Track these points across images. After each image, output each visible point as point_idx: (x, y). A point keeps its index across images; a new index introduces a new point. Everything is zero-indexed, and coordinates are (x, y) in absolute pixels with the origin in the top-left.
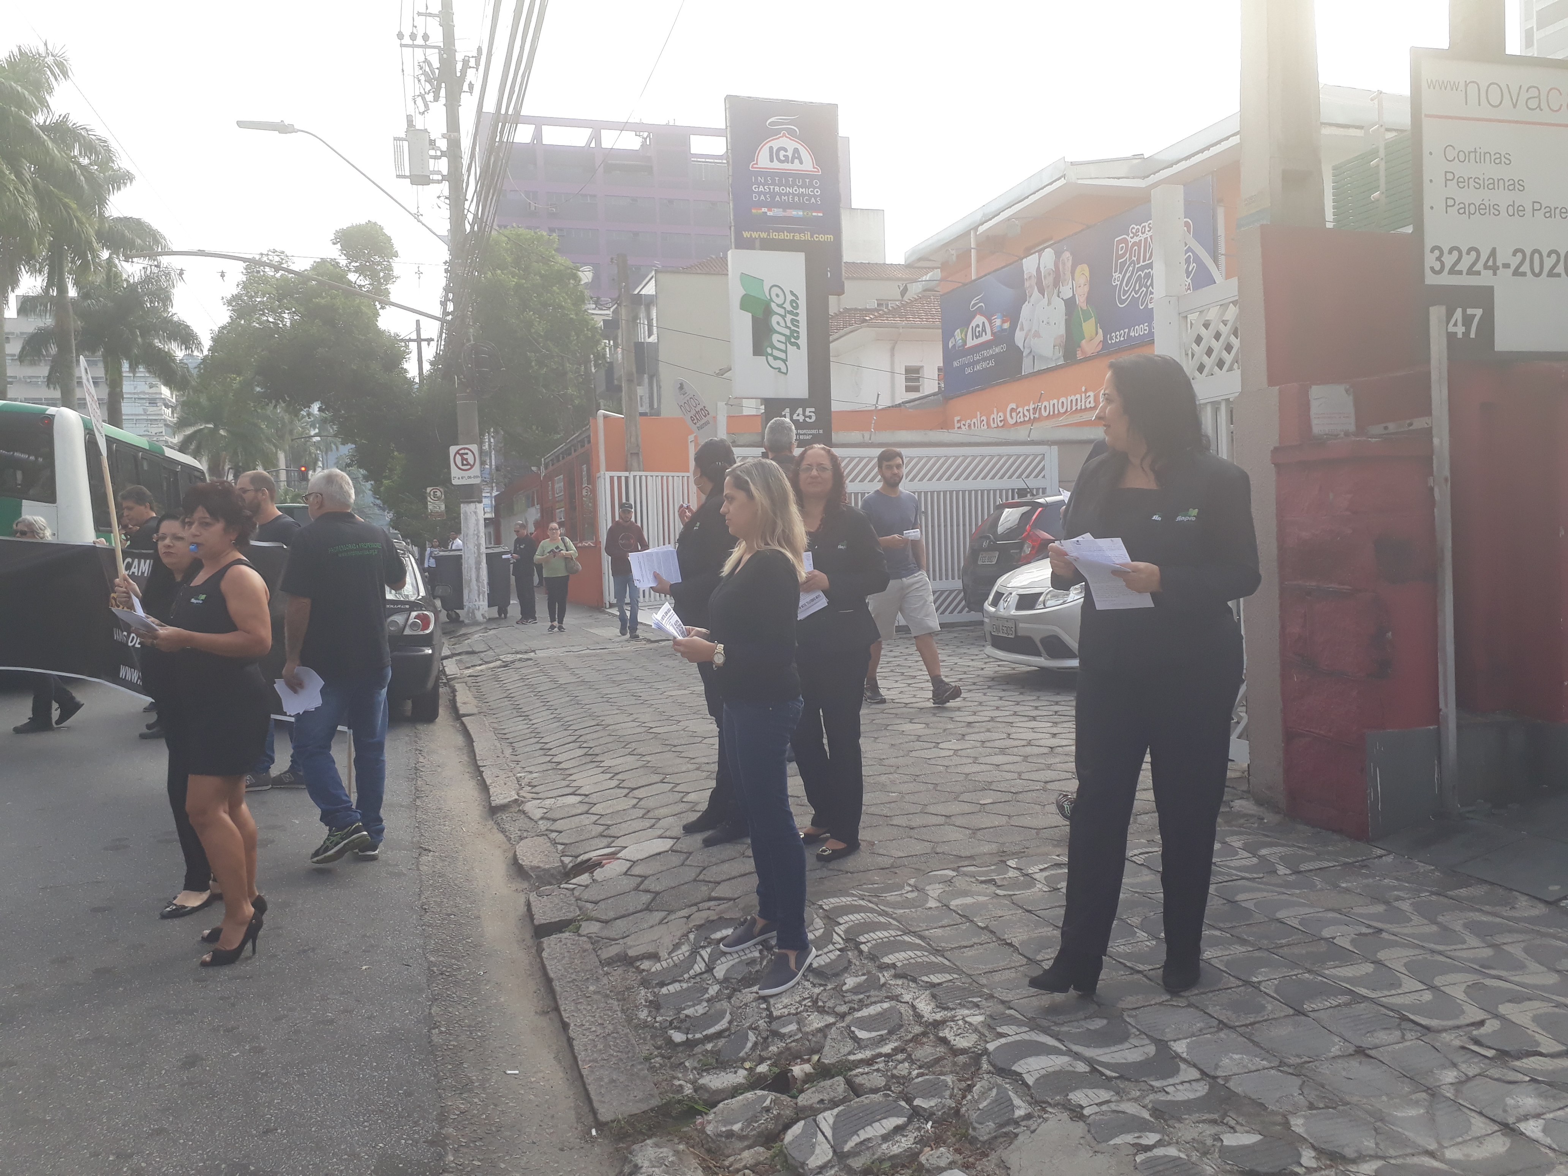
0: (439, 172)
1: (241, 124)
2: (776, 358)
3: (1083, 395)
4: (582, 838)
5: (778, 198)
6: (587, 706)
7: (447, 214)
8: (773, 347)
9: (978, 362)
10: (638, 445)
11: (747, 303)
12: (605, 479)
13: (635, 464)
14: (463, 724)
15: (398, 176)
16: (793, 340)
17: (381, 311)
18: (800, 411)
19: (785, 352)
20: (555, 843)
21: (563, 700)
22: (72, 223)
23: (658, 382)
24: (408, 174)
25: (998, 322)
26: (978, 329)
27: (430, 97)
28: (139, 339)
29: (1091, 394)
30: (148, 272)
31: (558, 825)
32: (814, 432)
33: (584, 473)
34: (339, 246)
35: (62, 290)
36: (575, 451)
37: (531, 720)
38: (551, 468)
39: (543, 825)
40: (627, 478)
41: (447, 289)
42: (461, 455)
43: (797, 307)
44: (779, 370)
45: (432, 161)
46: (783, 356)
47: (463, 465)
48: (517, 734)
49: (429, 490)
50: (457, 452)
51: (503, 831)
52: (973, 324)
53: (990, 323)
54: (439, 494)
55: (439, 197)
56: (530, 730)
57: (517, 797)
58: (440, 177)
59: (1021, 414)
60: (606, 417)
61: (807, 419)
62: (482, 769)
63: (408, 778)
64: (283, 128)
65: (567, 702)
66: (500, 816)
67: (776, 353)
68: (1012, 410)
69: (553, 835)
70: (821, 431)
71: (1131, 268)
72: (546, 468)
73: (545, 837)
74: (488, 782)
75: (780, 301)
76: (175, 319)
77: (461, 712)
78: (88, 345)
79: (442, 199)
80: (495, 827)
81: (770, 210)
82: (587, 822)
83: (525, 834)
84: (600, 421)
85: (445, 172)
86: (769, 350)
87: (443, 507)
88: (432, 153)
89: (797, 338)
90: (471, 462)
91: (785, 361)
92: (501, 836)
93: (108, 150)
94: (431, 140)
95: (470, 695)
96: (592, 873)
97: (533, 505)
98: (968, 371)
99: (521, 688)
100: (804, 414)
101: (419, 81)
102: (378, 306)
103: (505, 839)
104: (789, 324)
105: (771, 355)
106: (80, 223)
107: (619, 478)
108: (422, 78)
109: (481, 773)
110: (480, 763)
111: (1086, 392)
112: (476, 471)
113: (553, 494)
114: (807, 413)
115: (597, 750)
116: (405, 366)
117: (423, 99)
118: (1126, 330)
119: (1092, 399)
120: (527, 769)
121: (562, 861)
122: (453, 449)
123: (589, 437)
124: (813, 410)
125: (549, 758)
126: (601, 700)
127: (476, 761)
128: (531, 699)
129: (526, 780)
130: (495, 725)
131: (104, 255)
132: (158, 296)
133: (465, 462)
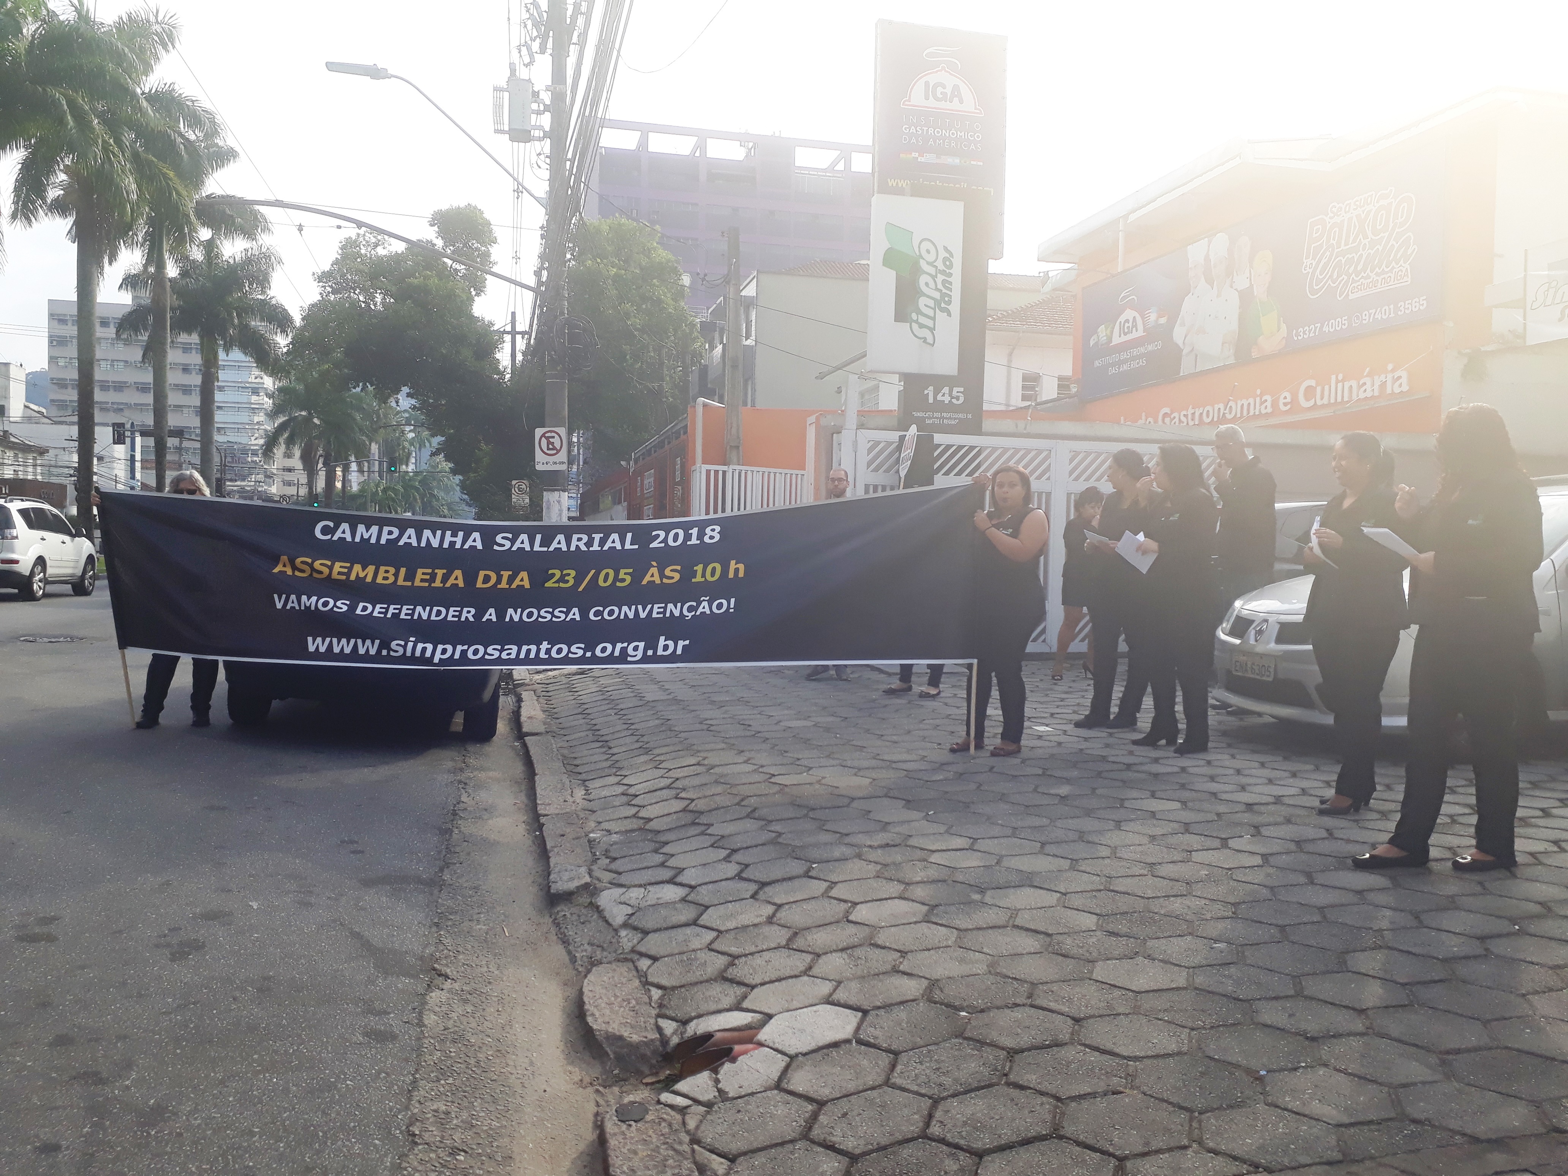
0: (541, 128)
1: (332, 67)
2: (922, 326)
3: (1258, 399)
4: (690, 978)
5: (931, 142)
6: (682, 735)
7: (546, 175)
8: (919, 312)
9: (1125, 361)
10: (738, 437)
11: (890, 259)
12: (700, 473)
13: (735, 460)
14: (525, 746)
15: (497, 131)
16: (943, 305)
17: (476, 298)
18: (946, 390)
19: (934, 319)
20: (646, 984)
21: (651, 724)
22: (170, 194)
23: (754, 384)
24: (506, 128)
25: (1153, 317)
26: (1127, 325)
27: (536, 46)
28: (236, 321)
29: (1268, 397)
30: (249, 254)
31: (653, 943)
32: (960, 416)
33: (678, 467)
34: (436, 228)
35: (161, 266)
36: (669, 443)
37: (610, 748)
38: (641, 463)
39: (627, 939)
40: (724, 472)
41: (542, 257)
42: (547, 438)
43: (951, 266)
44: (925, 340)
45: (534, 116)
46: (930, 323)
47: (548, 449)
48: (593, 767)
49: (514, 482)
50: (543, 435)
51: (565, 941)
52: (1122, 319)
53: (1143, 317)
54: (524, 486)
55: (540, 154)
56: (610, 763)
57: (587, 879)
58: (541, 134)
59: (1177, 420)
60: (705, 405)
61: (954, 401)
62: (543, 820)
63: (440, 829)
64: (375, 73)
65: (656, 726)
66: (564, 910)
67: (922, 320)
68: (1166, 415)
69: (644, 963)
70: (970, 416)
71: (1328, 253)
72: (636, 461)
73: (630, 965)
74: (549, 845)
75: (931, 258)
76: (274, 302)
77: (524, 730)
78: (184, 324)
79: (542, 157)
80: (553, 930)
81: (921, 155)
82: (696, 944)
83: (599, 954)
84: (700, 410)
85: (547, 129)
86: (914, 316)
87: (527, 501)
88: (534, 106)
89: (949, 303)
90: (557, 445)
91: (932, 330)
92: (559, 951)
94: (533, 92)
95: (538, 707)
96: (715, 1071)
97: (620, 503)
98: (1112, 371)
99: (599, 703)
100: (950, 395)
101: (525, 26)
102: (474, 293)
103: (567, 959)
104: (940, 286)
105: (917, 322)
106: (178, 194)
107: (716, 472)
108: (529, 24)
109: (541, 827)
110: (541, 810)
111: (1261, 396)
112: (563, 456)
113: (642, 490)
114: (954, 393)
115: (701, 805)
116: (498, 356)
117: (529, 49)
118: (1319, 325)
119: (1269, 404)
120: (605, 826)
121: (659, 1029)
122: (539, 432)
123: (686, 426)
124: (962, 389)
125: (633, 810)
126: (698, 726)
127: (535, 805)
128: (611, 718)
129: (603, 846)
130: (565, 752)
131: (205, 234)
132: (257, 278)
133: (551, 447)
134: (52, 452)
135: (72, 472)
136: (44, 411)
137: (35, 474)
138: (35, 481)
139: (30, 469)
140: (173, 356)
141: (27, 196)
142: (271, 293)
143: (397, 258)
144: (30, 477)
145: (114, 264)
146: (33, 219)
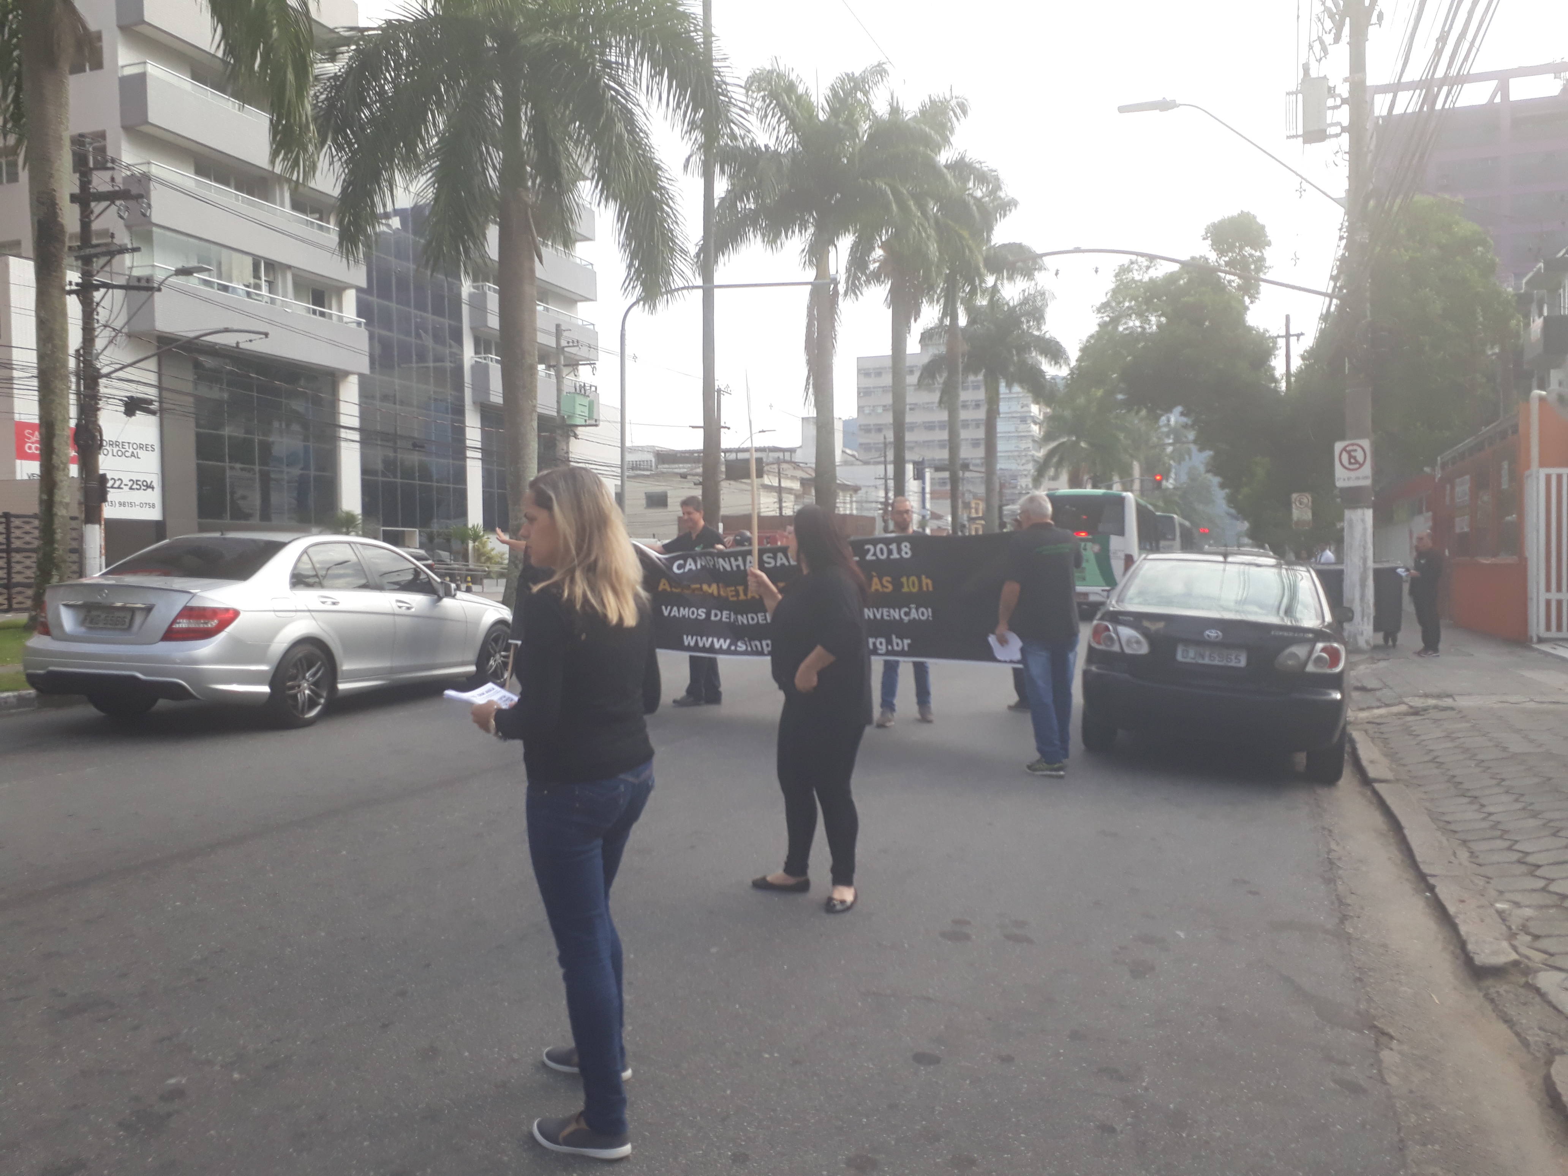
0: (1338, 124)
1: (1122, 109)
7: (1346, 171)
12: (1537, 478)
14: (1375, 793)
15: (1289, 137)
17: (1251, 306)
22: (964, 252)
24: (1300, 132)
28: (1015, 357)
30: (1026, 294)
33: (1505, 472)
34: (1209, 242)
35: (954, 318)
36: (1492, 444)
37: (1483, 806)
38: (1450, 468)
42: (1349, 452)
45: (1329, 113)
47: (1350, 463)
48: (1469, 826)
49: (1295, 495)
50: (1344, 449)
51: (1508, 1021)
54: (1309, 501)
56: (1490, 823)
57: (1514, 956)
58: (1338, 130)
60: (1541, 398)
62: (1432, 881)
63: (1322, 877)
64: (1165, 106)
66: (1495, 986)
72: (1444, 466)
74: (1450, 911)
76: (1047, 336)
77: (1369, 775)
78: (972, 368)
80: (1489, 1006)
83: (1557, 1043)
84: (1535, 406)
85: (1346, 123)
87: (1310, 515)
88: (1330, 102)
90: (1360, 459)
93: (997, 179)
94: (1329, 88)
97: (1420, 512)
101: (1319, 20)
102: (1247, 301)
106: (971, 251)
107: (1560, 476)
108: (1324, 17)
109: (1432, 888)
110: (1425, 869)
112: (1366, 470)
113: (1453, 499)
116: (1273, 363)
117: (1322, 41)
120: (1510, 896)
122: (1338, 446)
123: (1515, 426)
125: (1541, 883)
127: (1416, 863)
128: (1473, 771)
129: (1517, 920)
130: (1429, 805)
131: (990, 280)
132: (1034, 316)
133: (1353, 461)
134: (863, 491)
135: (880, 506)
136: (856, 454)
137: (851, 509)
138: (851, 515)
139: (848, 506)
140: (965, 396)
141: (855, 273)
142: (1044, 328)
143: (1171, 279)
144: (848, 512)
145: (918, 320)
146: (858, 293)
